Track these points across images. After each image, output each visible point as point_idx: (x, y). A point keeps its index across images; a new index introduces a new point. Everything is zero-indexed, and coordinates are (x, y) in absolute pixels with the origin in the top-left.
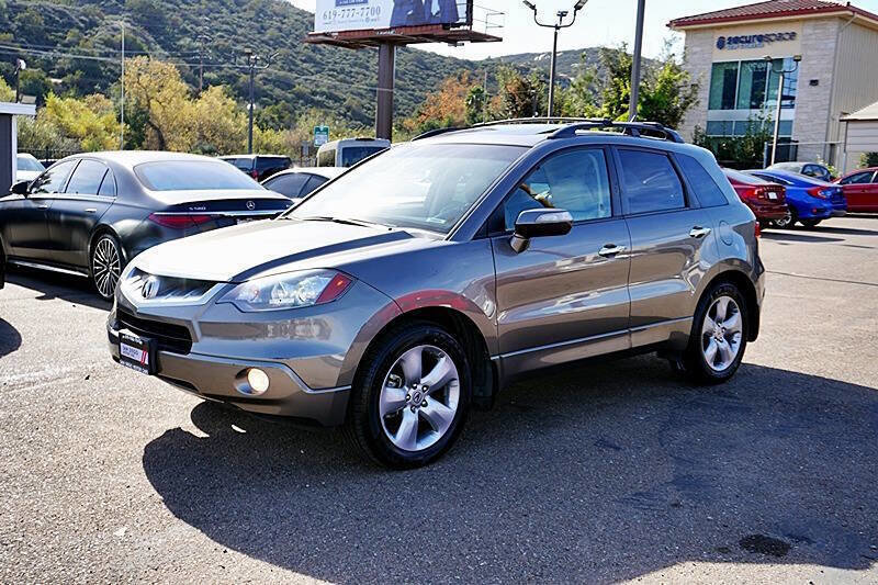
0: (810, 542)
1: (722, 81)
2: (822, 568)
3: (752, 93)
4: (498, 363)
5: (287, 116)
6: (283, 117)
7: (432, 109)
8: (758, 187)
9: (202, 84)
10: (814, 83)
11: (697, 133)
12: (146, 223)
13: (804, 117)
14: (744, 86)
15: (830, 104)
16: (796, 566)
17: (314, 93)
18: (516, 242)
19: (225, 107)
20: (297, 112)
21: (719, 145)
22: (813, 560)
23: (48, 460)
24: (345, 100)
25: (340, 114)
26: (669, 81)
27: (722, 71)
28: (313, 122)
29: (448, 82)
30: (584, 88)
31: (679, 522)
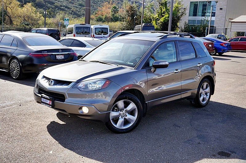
0: (235, 153)
1: (193, 7)
2: (240, 160)
3: (202, 11)
4: (147, 104)
5: (52, 13)
6: (51, 14)
7: (100, 12)
8: (206, 43)
9: (24, 2)
10: (221, 9)
11: (185, 24)
12: (28, 56)
13: (218, 19)
14: (200, 9)
15: (226, 16)
16: (233, 159)
17: (61, 6)
18: (153, 70)
19: (32, 10)
20: (56, 12)
21: (192, 27)
22: (237, 158)
23: (20, 132)
24: (71, 8)
25: (70, 13)
26: (177, 7)
27: (193, 4)
28: (61, 16)
29: (105, 4)
30: (150, 8)
31: (201, 148)
